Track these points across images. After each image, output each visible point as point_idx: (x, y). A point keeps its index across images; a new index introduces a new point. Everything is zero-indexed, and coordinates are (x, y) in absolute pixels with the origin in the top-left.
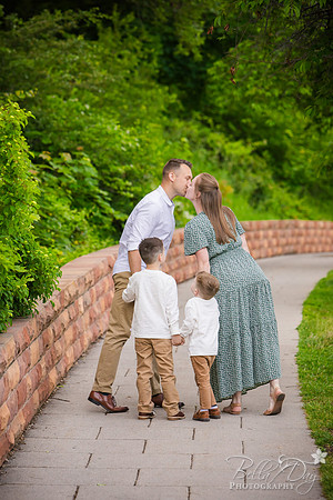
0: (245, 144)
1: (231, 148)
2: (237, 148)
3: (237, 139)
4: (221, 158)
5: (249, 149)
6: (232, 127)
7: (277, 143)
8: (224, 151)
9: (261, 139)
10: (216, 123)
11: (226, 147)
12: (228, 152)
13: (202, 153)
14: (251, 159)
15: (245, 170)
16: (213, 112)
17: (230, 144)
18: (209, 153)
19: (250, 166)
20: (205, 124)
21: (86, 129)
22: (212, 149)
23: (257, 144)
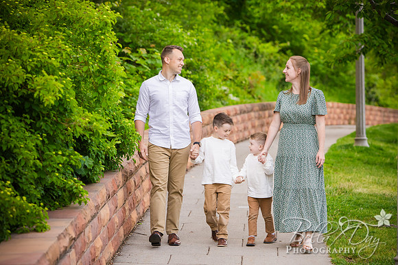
0: (274, 45)
1: (264, 47)
2: (268, 48)
3: (267, 41)
4: (256, 56)
5: (277, 49)
6: (264, 32)
7: (298, 44)
8: (258, 49)
9: (285, 42)
10: (252, 30)
11: (260, 47)
12: (261, 50)
13: (242, 51)
14: (278, 56)
15: (274, 64)
16: (250, 21)
17: (262, 45)
18: (247, 51)
19: (277, 61)
20: (244, 30)
21: (157, 32)
22: (249, 49)
23: (283, 45)
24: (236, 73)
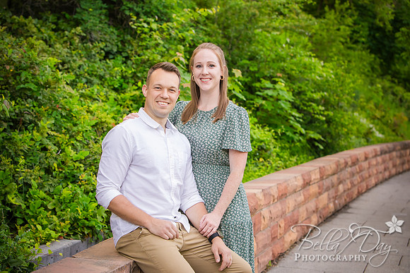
8: (403, 96)
10: (399, 82)
13: (390, 97)
16: (398, 76)
18: (394, 97)
20: (393, 82)
24: (383, 113)
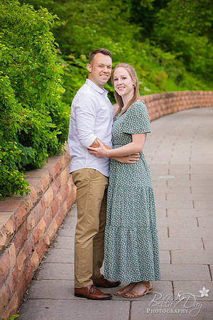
0: (172, 54)
2: (168, 56)
3: (167, 52)
4: (160, 61)
5: (173, 57)
8: (162, 57)
9: (179, 52)
10: (157, 44)
13: (152, 58)
14: (175, 61)
15: (172, 67)
16: (156, 38)
19: (174, 64)
20: (151, 44)
24: (148, 73)
